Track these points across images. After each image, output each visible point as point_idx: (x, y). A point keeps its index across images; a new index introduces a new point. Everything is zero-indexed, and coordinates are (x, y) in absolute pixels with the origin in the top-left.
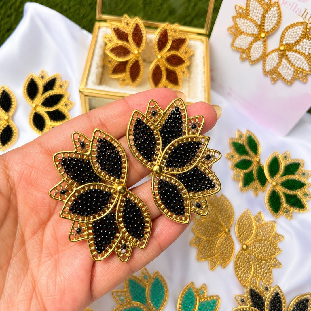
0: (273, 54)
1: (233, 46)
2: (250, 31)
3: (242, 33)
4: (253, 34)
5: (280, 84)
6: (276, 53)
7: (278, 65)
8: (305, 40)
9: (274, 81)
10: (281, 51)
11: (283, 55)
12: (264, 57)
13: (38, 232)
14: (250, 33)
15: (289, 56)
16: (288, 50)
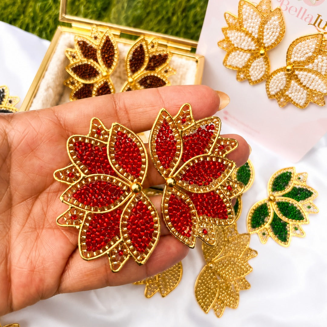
0: (279, 74)
1: (226, 65)
2: (245, 47)
3: (236, 49)
4: (250, 50)
5: (291, 109)
6: (282, 73)
7: (287, 87)
8: (320, 56)
9: (283, 106)
10: (288, 70)
11: (291, 75)
12: (267, 78)
13: (29, 199)
14: (246, 48)
15: (299, 76)
16: (297, 69)
